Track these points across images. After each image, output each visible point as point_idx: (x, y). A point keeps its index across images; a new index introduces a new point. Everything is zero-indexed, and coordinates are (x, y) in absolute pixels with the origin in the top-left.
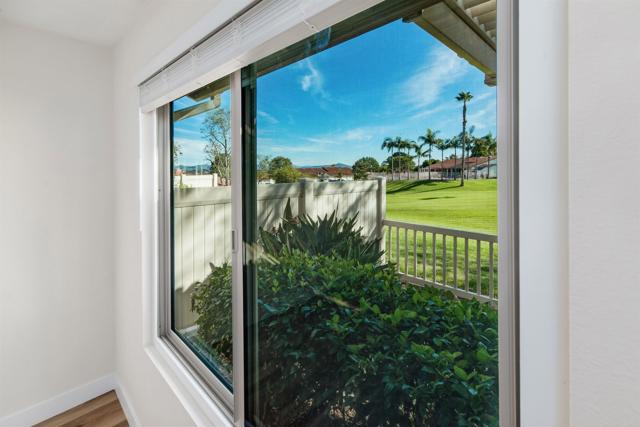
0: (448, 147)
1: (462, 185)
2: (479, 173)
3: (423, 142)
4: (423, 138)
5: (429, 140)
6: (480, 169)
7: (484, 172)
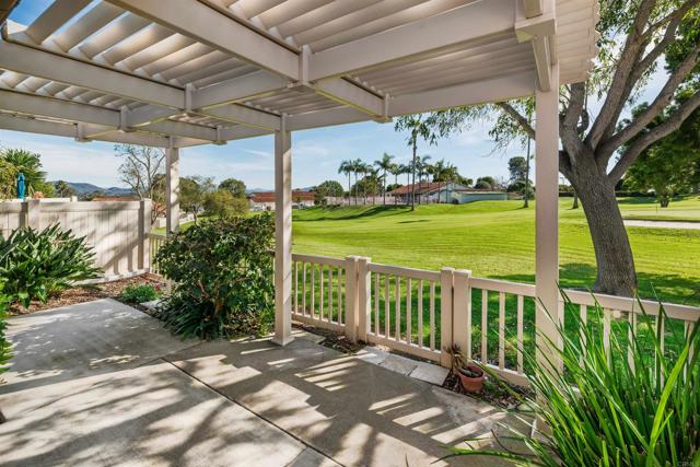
0: (402, 171)
1: (412, 210)
2: (431, 198)
3: (379, 166)
4: (378, 162)
5: (384, 165)
6: (432, 194)
7: (435, 196)
